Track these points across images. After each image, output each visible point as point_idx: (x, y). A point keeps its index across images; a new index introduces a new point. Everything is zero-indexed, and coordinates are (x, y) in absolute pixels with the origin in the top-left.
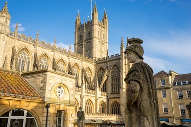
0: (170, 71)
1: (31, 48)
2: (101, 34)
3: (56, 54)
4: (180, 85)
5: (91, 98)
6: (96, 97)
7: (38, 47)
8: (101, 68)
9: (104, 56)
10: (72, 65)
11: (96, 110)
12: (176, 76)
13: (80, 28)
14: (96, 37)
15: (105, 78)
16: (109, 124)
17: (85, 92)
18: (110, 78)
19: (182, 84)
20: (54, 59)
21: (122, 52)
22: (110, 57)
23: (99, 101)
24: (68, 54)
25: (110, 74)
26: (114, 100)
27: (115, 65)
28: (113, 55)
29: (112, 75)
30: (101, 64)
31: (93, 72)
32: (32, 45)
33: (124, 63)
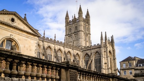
0: (135, 57)
1: (41, 43)
2: (85, 28)
3: (56, 46)
4: (141, 66)
7: (45, 42)
8: (87, 54)
12: (139, 60)
14: (81, 31)
15: (90, 61)
19: (142, 66)
20: (55, 49)
21: (102, 42)
22: (93, 46)
24: (64, 45)
25: (94, 58)
27: (97, 52)
28: (95, 45)
29: (95, 59)
30: (86, 51)
31: (81, 57)
32: (41, 41)
33: (103, 51)
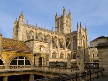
1: (34, 31)
2: (68, 22)
3: (46, 32)
5: (63, 52)
6: (65, 51)
7: (37, 30)
8: (68, 38)
9: (69, 32)
10: (53, 37)
11: (65, 57)
13: (57, 20)
14: (65, 23)
15: (70, 43)
16: (62, 63)
17: (60, 49)
18: (72, 43)
20: (45, 35)
21: (77, 30)
23: (67, 53)
24: (52, 32)
26: (74, 53)
27: (74, 36)
28: (73, 32)
29: (73, 41)
30: (68, 36)
31: (64, 40)
32: (34, 29)
33: (78, 35)
